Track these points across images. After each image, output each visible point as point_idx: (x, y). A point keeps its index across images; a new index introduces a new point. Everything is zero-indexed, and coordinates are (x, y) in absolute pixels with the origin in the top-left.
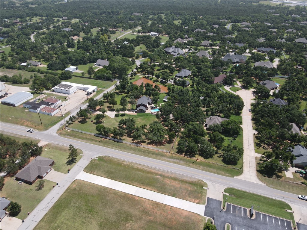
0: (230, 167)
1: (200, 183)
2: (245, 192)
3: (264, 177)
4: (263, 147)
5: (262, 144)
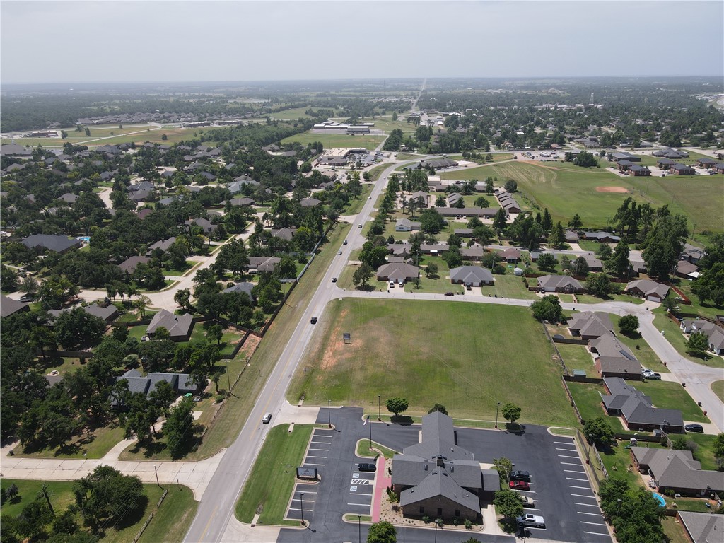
0: (156, 509)
4: (79, 443)
5: (68, 443)
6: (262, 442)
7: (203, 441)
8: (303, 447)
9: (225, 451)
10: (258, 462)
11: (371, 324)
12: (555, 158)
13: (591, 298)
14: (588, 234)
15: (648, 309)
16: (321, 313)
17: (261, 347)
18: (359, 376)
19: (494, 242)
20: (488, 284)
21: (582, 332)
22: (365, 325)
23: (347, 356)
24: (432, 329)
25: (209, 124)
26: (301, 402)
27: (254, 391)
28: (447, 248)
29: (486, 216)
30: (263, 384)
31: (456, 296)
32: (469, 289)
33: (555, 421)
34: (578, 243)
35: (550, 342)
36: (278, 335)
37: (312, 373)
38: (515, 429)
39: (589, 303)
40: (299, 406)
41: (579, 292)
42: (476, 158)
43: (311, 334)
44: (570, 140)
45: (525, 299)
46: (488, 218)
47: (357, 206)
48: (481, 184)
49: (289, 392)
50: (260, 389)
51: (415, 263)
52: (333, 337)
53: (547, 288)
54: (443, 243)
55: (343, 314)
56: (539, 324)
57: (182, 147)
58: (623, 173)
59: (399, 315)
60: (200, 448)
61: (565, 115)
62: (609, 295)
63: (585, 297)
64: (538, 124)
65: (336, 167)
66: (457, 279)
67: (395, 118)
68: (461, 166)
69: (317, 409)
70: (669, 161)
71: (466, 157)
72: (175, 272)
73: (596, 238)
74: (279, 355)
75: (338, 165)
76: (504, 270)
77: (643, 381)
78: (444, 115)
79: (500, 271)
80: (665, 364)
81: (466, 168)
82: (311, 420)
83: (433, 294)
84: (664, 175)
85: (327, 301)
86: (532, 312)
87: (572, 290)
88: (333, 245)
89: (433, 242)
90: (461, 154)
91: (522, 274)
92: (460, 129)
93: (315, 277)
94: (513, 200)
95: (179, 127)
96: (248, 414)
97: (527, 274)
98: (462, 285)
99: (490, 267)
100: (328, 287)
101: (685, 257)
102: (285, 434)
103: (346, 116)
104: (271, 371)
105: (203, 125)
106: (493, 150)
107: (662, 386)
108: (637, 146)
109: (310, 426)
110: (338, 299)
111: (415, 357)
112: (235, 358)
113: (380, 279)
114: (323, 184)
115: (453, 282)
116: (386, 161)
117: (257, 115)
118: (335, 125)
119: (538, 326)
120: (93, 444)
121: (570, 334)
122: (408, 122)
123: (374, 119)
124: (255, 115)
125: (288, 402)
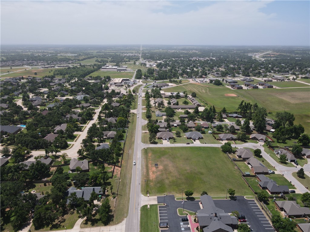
3: (114, 220)
4: (59, 223)
5: (54, 223)
6: (139, 214)
7: (114, 216)
8: (157, 214)
9: (125, 219)
10: (141, 223)
11: (163, 159)
12: (205, 82)
13: (239, 142)
14: (230, 115)
15: (261, 145)
16: (140, 155)
17: (122, 172)
18: (167, 182)
19: (196, 120)
20: (201, 139)
21: (242, 156)
22: (161, 159)
23: (159, 173)
24: (187, 159)
25: (54, 67)
26: (148, 195)
27: (127, 192)
28: (180, 124)
29: (189, 108)
30: (130, 188)
31: (190, 144)
32: (195, 141)
33: (246, 194)
34: (227, 119)
35: (232, 161)
36: (127, 166)
37: (147, 182)
38: (233, 198)
39: (240, 144)
40: (148, 197)
41: (235, 140)
42: (175, 82)
43: (140, 165)
44: (209, 74)
45: (216, 144)
46: (190, 109)
47: (135, 105)
48: (181, 94)
49: (142, 191)
50: (130, 191)
51: (170, 131)
52: (150, 165)
53: (223, 139)
54: (178, 122)
55: (150, 155)
56: (225, 154)
57: (47, 79)
58: (233, 88)
59: (172, 154)
60: (114, 219)
61: (203, 63)
62: (246, 140)
63: (237, 141)
64: (194, 66)
65: (119, 87)
66: (189, 137)
67: (135, 63)
68: (170, 86)
69: (156, 197)
70: (248, 83)
71: (171, 82)
72: (70, 140)
73: (233, 116)
74: (131, 175)
75: (119, 86)
76: (205, 132)
77: (269, 175)
78: (155, 62)
79: (203, 133)
80: (274, 167)
81: (172, 87)
82: (156, 202)
83: (182, 144)
84: (247, 89)
85: (141, 149)
86: (221, 149)
87: (232, 139)
88: (132, 124)
89: (174, 121)
90: (169, 80)
91: (212, 133)
92: (163, 69)
93: (131, 139)
94: (197, 101)
95: (40, 68)
96: (129, 202)
97: (214, 133)
98: (191, 139)
99: (199, 131)
100: (139, 143)
101: (267, 123)
102: (147, 209)
103: (113, 62)
104: (131, 183)
105: (51, 67)
106: (180, 78)
107: (276, 176)
108: (234, 76)
109: (156, 205)
110: (145, 148)
111: (185, 172)
112: (113, 178)
113: (159, 138)
114: (117, 95)
115: (188, 138)
116: (138, 84)
118: (110, 67)
119: (225, 155)
120: (66, 222)
121: (238, 157)
122: (141, 65)
123: (126, 64)
124: (73, 62)
125: (143, 195)
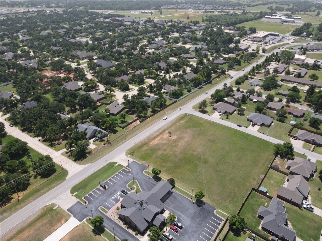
0: (54, 176)
1: (47, 208)
2: (85, 180)
3: (83, 161)
4: (56, 144)
6: (103, 166)
7: (87, 158)
8: (113, 174)
9: (89, 164)
10: (95, 173)
11: (188, 130)
17: (136, 127)
18: (160, 152)
19: (298, 102)
20: (266, 126)
21: (291, 169)
22: (185, 130)
23: (164, 142)
24: (212, 141)
27: (119, 145)
28: (263, 100)
30: (123, 143)
31: (242, 127)
32: (253, 125)
33: (224, 208)
35: (269, 167)
37: (144, 145)
38: (200, 203)
39: (319, 153)
40: (127, 157)
41: (318, 145)
47: (244, 67)
49: (128, 150)
52: (167, 132)
53: (299, 137)
54: (264, 97)
55: (181, 122)
56: (273, 156)
59: (204, 130)
63: (321, 149)
65: (254, 43)
69: (131, 160)
72: (137, 85)
74: (139, 133)
75: (256, 41)
76: (286, 120)
77: (300, 209)
79: (281, 121)
82: (125, 164)
83: (231, 123)
85: (182, 113)
86: (275, 148)
87: (314, 143)
88: (211, 86)
91: (294, 125)
93: (188, 100)
95: (200, 12)
96: (108, 153)
98: (251, 123)
99: (279, 116)
100: (189, 107)
102: (113, 166)
103: (289, 11)
104: (130, 139)
105: (211, 12)
107: (310, 216)
109: (122, 166)
110: (187, 114)
111: (191, 152)
112: (124, 129)
113: (213, 109)
114: (239, 52)
115: (248, 120)
116: (285, 42)
117: (241, 8)
118: (278, 16)
120: (60, 145)
121: (286, 168)
123: (305, 14)
125: (125, 154)
